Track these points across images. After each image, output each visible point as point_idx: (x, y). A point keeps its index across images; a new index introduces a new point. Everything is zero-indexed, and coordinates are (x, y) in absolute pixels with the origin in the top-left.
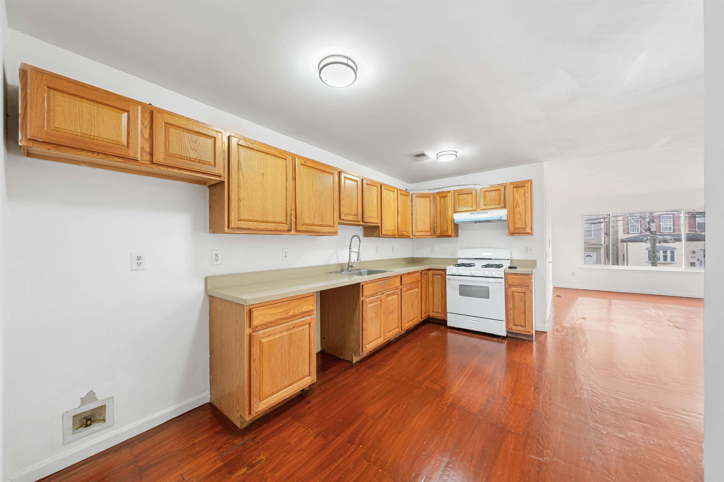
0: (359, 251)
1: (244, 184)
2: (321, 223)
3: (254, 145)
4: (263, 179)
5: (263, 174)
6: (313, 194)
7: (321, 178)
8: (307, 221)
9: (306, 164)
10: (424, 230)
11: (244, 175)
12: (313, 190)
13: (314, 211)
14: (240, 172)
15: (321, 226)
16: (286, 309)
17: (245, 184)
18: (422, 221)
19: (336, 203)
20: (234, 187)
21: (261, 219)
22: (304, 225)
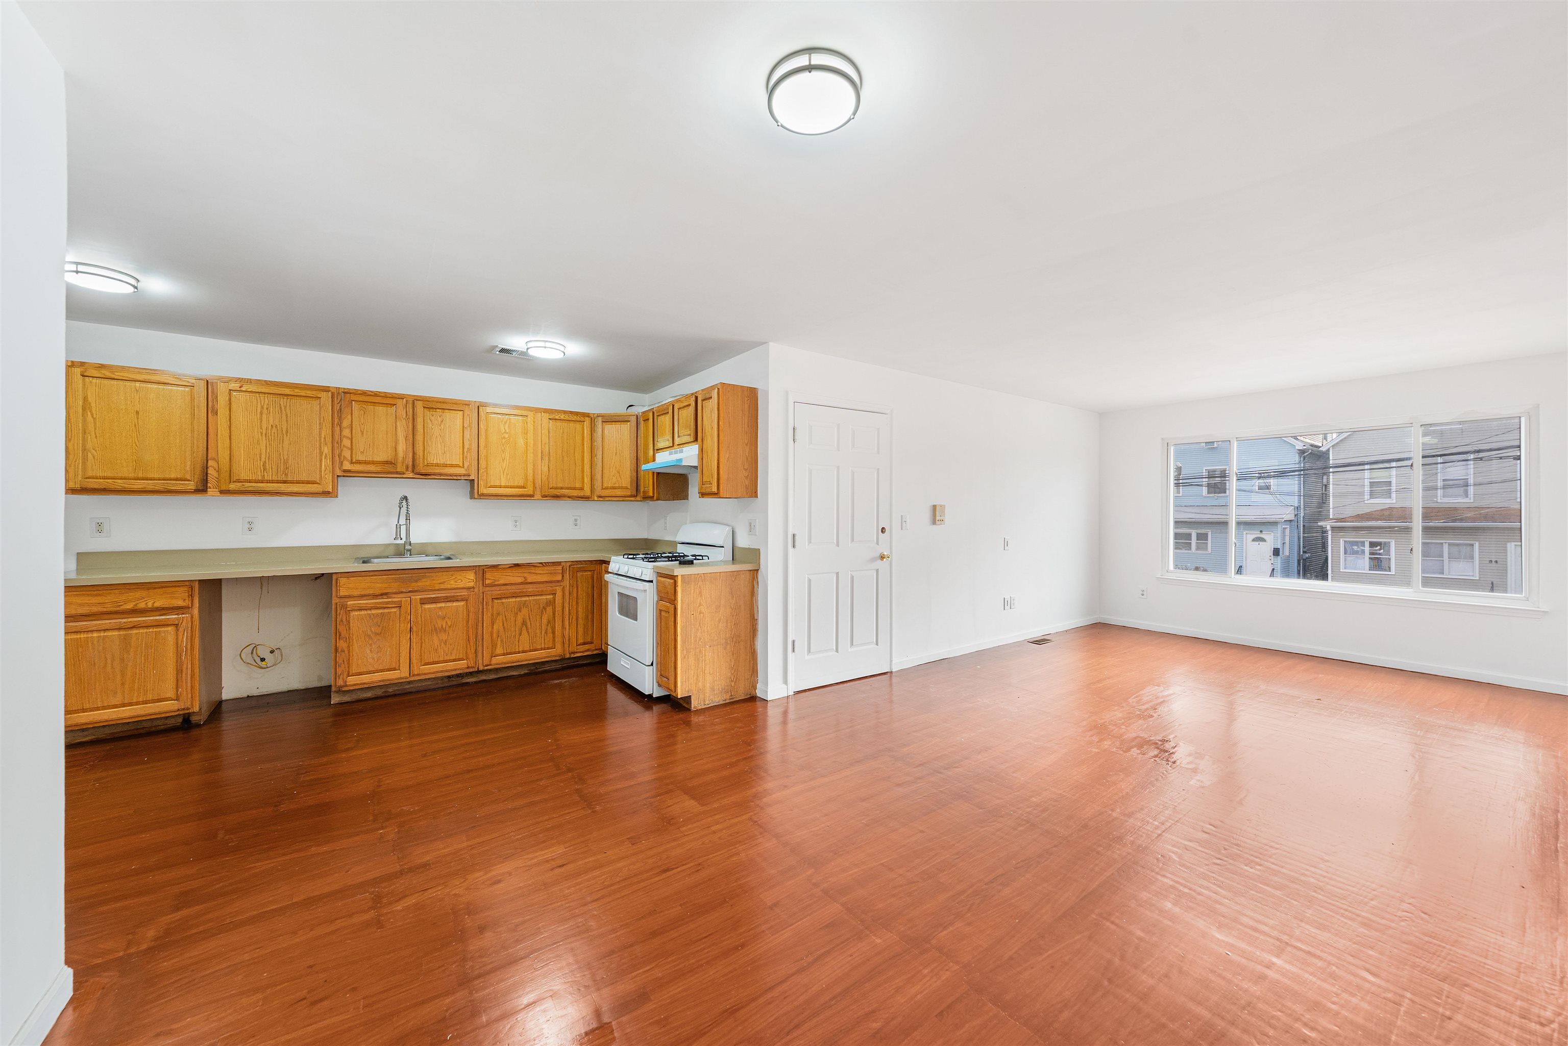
0: (398, 523)
1: (95, 429)
2: (284, 478)
3: (116, 373)
4: (138, 418)
5: (137, 413)
6: (262, 434)
7: (285, 407)
8: (243, 476)
9: (243, 389)
10: (617, 485)
11: (95, 416)
12: (261, 428)
13: (263, 459)
14: (87, 412)
15: (285, 482)
16: (116, 600)
17: (98, 429)
18: (614, 468)
19: (326, 444)
20: (73, 435)
21: (132, 475)
22: (238, 481)
